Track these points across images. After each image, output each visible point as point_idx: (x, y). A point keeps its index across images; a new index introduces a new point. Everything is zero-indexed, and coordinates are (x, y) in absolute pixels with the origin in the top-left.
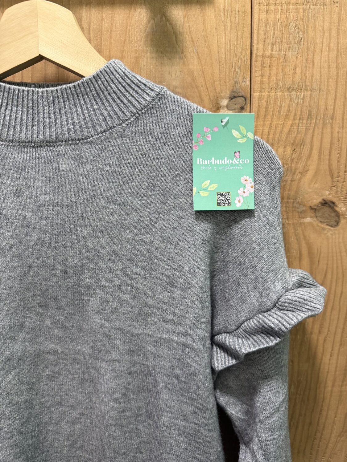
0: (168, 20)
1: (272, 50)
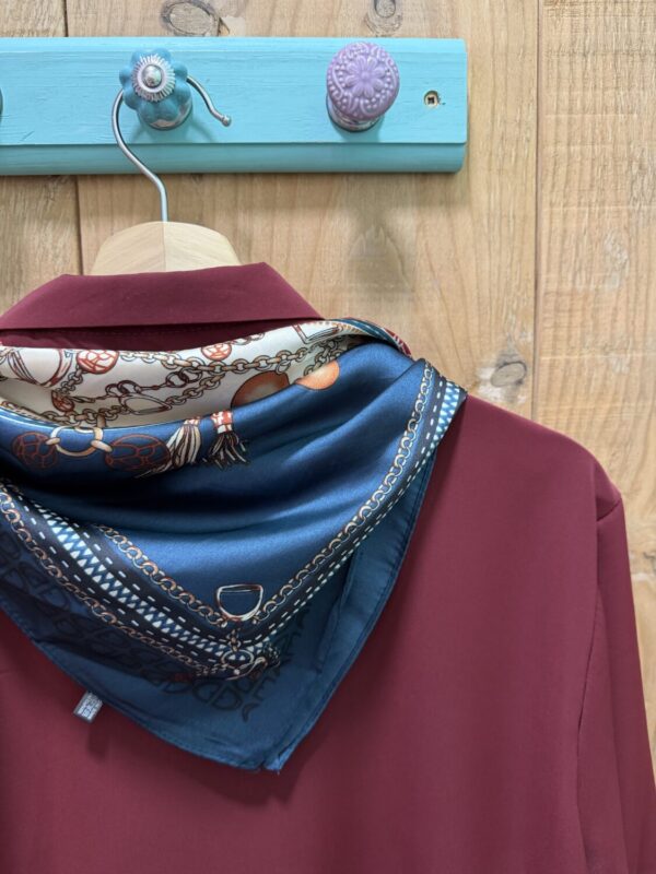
0: (388, 234)
1: (574, 281)
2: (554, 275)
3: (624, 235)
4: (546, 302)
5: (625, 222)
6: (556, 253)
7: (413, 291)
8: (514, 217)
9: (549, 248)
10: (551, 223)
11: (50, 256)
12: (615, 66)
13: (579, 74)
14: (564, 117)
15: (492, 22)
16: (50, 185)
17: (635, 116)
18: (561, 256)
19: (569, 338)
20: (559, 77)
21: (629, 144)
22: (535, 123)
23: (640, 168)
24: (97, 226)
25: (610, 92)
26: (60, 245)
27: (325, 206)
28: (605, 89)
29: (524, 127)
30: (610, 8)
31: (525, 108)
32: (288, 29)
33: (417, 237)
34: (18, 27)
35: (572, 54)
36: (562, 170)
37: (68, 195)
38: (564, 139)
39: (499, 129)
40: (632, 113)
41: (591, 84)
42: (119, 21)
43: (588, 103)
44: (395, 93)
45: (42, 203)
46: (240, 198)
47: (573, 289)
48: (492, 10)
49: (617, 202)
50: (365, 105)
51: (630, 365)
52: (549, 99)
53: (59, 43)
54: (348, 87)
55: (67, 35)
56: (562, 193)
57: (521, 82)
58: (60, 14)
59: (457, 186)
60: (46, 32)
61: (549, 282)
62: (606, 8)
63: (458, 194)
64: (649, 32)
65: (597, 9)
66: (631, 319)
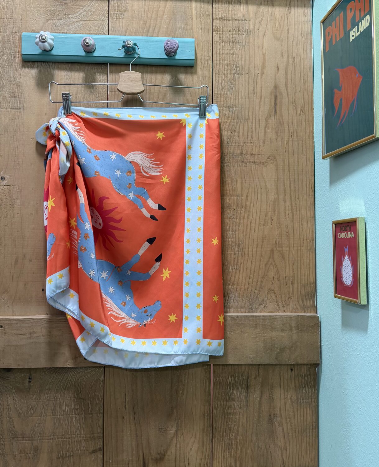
2: (216, 90)
3: (233, 81)
4: (215, 96)
5: (233, 78)
6: (217, 85)
7: (184, 92)
8: (207, 76)
9: (215, 84)
10: (215, 78)
11: (101, 81)
12: (230, 45)
13: (221, 46)
14: (218, 55)
15: (202, 35)
16: (103, 66)
17: (234, 55)
18: (218, 85)
19: (220, 105)
20: (217, 47)
21: (233, 61)
22: (212, 57)
23: (236, 66)
24: (112, 75)
25: (228, 50)
26: (104, 78)
27: (164, 72)
28: (227, 49)
29: (209, 57)
30: (228, 33)
31: (209, 53)
32: (157, 35)
33: (185, 80)
34: (98, 33)
35: (220, 42)
36: (218, 67)
37: (106, 68)
38: (218, 60)
39: (203, 57)
40: (234, 54)
41: (224, 48)
42: (120, 32)
43: (224, 52)
44: (178, 48)
45: (100, 69)
46: (145, 70)
47: (221, 93)
48: (202, 33)
49: (231, 74)
50: (172, 50)
51: (235, 111)
52: (215, 52)
53: (107, 36)
54: (168, 47)
55: (108, 34)
56: (218, 72)
57: (208, 48)
58: (107, 30)
59: (194, 69)
60: (104, 34)
61: (215, 91)
62: (227, 33)
63: (194, 71)
64: (237, 38)
65: (225, 33)
66: (235, 100)
